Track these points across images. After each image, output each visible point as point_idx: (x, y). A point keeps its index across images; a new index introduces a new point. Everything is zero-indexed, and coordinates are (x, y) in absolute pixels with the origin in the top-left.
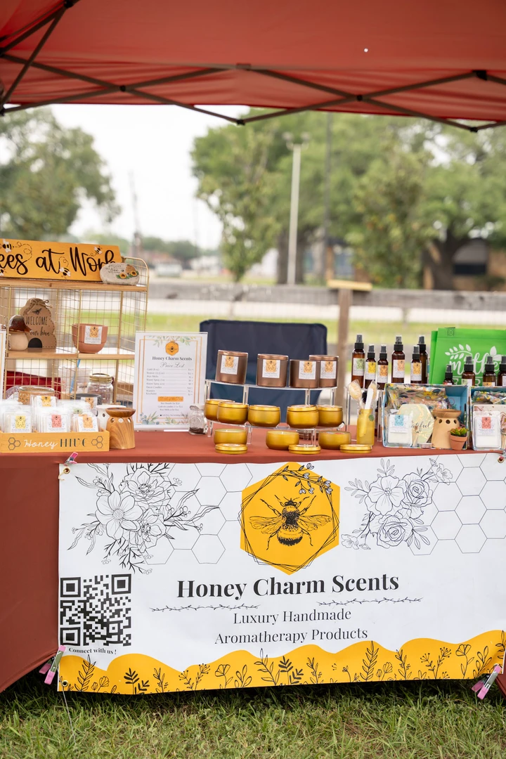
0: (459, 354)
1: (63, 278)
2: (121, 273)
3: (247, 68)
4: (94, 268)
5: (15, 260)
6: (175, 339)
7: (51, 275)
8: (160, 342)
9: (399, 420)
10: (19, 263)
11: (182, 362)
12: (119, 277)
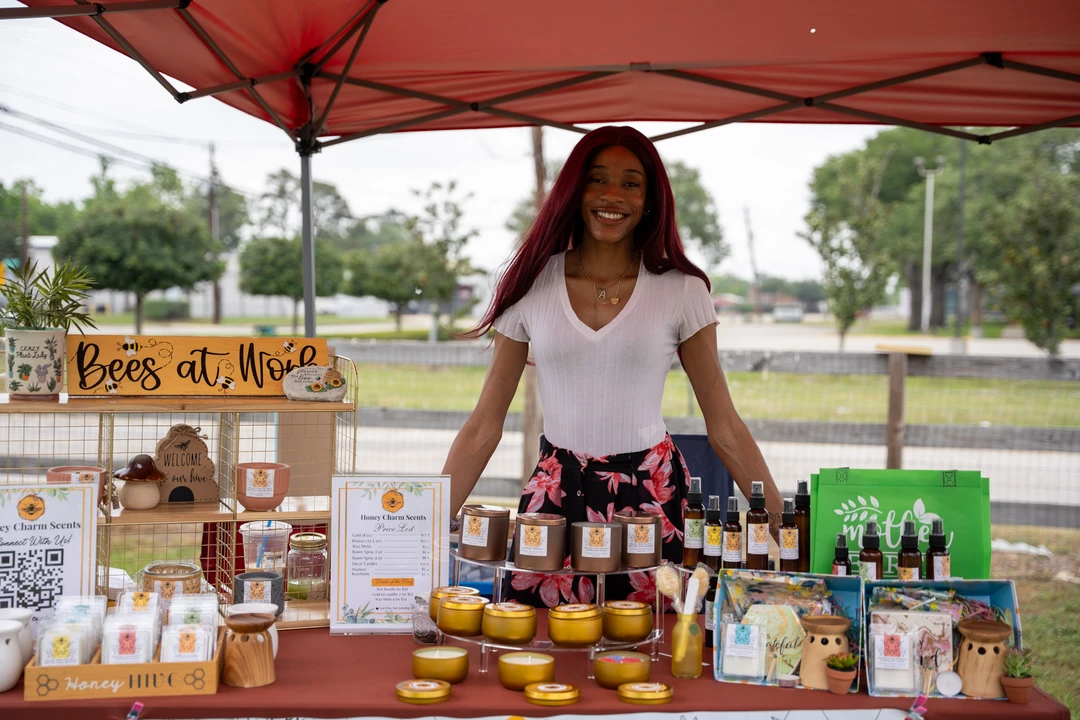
0: (860, 513)
1: (222, 393)
2: (315, 382)
3: (646, 69)
4: (277, 375)
5: (142, 367)
6: (397, 487)
7: (202, 388)
8: (372, 491)
9: (742, 635)
10: (147, 373)
11: (410, 524)
12: (309, 389)
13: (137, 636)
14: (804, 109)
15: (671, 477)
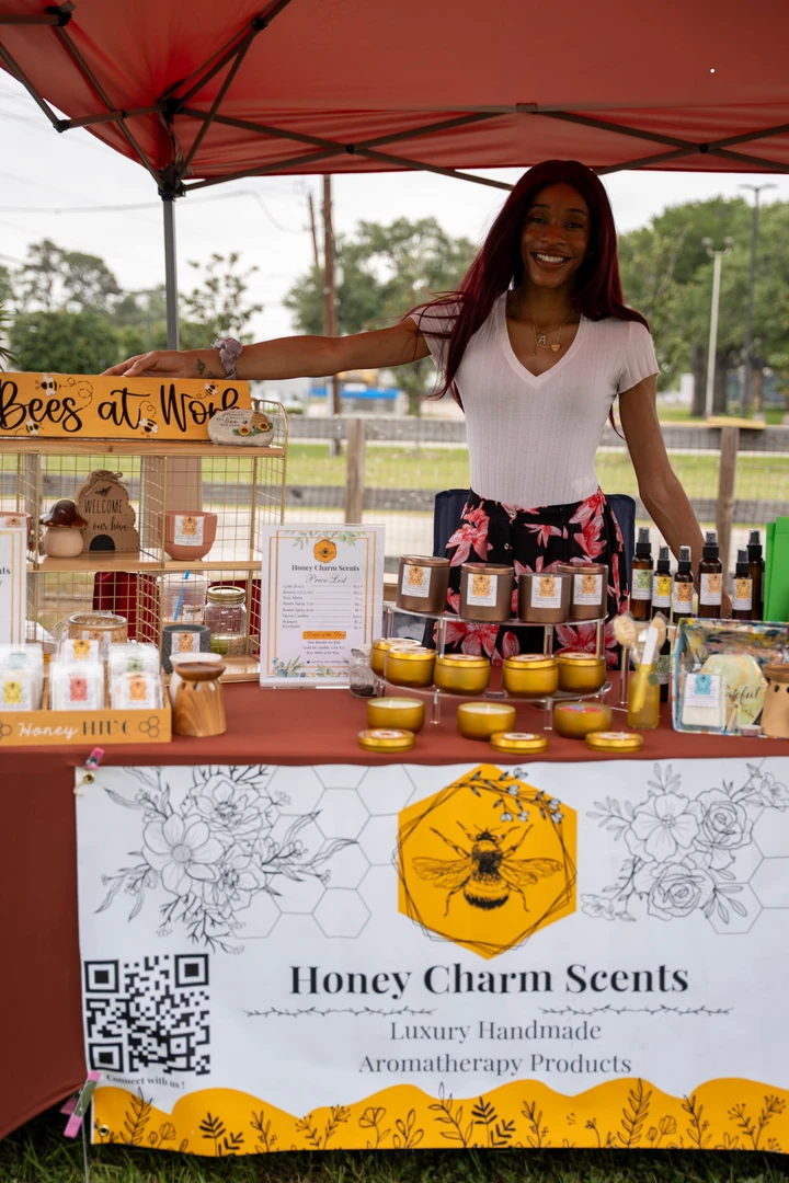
1: (144, 436)
2: (243, 426)
3: (532, 110)
4: (200, 418)
5: (62, 408)
6: (329, 536)
7: (124, 431)
8: (304, 540)
9: (703, 685)
10: (67, 413)
11: (342, 574)
12: (237, 432)
13: (88, 683)
14: (698, 155)
15: (602, 531)
